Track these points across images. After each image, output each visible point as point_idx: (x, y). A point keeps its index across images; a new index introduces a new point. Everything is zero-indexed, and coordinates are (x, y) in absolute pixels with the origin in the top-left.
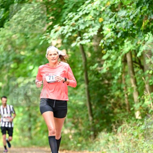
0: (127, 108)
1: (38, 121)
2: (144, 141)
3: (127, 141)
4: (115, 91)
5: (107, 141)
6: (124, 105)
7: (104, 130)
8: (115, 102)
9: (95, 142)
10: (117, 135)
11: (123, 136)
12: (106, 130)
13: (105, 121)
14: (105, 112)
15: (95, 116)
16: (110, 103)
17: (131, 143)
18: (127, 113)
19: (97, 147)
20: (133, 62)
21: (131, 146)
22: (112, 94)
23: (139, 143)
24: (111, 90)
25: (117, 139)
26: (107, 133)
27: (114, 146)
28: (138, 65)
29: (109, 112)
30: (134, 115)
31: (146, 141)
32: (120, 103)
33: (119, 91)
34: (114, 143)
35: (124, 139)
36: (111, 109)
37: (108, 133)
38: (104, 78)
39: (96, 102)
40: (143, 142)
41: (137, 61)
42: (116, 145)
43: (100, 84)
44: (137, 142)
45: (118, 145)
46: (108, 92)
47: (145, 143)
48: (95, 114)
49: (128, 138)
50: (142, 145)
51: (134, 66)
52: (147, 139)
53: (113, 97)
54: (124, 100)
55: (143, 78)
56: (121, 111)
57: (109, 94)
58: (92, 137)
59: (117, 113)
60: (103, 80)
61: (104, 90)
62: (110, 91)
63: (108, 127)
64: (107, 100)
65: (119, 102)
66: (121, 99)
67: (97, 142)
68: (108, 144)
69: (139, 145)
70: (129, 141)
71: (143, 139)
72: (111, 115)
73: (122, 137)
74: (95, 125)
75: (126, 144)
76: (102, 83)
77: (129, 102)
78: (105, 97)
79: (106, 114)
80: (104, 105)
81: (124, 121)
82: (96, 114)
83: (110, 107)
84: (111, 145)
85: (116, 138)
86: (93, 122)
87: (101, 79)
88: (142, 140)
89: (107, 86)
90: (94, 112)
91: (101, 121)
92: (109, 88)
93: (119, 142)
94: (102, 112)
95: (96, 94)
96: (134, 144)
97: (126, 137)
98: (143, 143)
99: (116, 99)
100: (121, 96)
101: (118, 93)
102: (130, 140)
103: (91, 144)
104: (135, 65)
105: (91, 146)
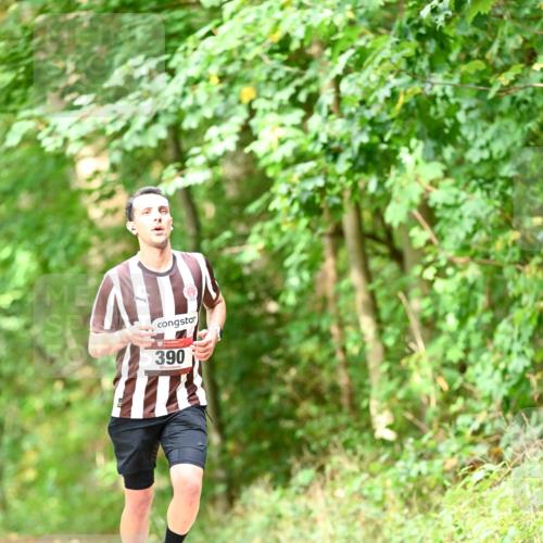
0: (345, 401)
1: (27, 445)
2: (406, 517)
3: (344, 516)
4: (300, 342)
5: (274, 519)
6: (335, 389)
7: (259, 480)
8: (302, 378)
9: (230, 521)
10: (310, 497)
11: (330, 501)
12: (267, 477)
13: (266, 445)
14: (267, 413)
15: (229, 430)
16: (283, 383)
17: (358, 524)
18: (343, 419)
19: (238, 537)
20: (364, 236)
21: (359, 534)
22: (292, 350)
23: (389, 524)
24: (287, 336)
25: (310, 512)
26: (271, 489)
27: (297, 535)
28: (383, 249)
29: (279, 415)
30: (369, 427)
31: (412, 518)
32: (318, 385)
33: (315, 339)
34: (296, 524)
35: (335, 509)
36: (287, 405)
37: (275, 488)
38: (263, 295)
39: (235, 377)
40: (403, 520)
41: (381, 234)
42: (306, 532)
43: (248, 316)
44: (380, 522)
45: (312, 530)
46: (277, 342)
47: (411, 523)
48: (229, 421)
49: (349, 506)
50: (399, 531)
51: (369, 251)
52: (416, 509)
53: (292, 361)
54: (333, 370)
55: (401, 295)
56: (324, 410)
57: (279, 351)
58: (221, 504)
59: (310, 417)
60: (258, 302)
61: (263, 335)
62: (284, 341)
63: (275, 468)
64: (273, 370)
65: (316, 380)
66: (321, 366)
67: (237, 522)
68: (276, 528)
69: (386, 533)
70: (352, 518)
71: (403, 508)
72: (288, 424)
73: (327, 505)
74: (230, 461)
75: (341, 529)
76: (256, 312)
77: (351, 378)
78: (266, 359)
79: (269, 420)
80: (262, 391)
81: (336, 446)
82: (237, 423)
83: (283, 397)
84: (287, 531)
85: (306, 507)
86: (223, 451)
87: (251, 295)
88: (396, 514)
89: (271, 321)
90: (225, 415)
91: (253, 448)
92: (280, 331)
93: (315, 521)
94: (255, 414)
95: (234, 352)
96: (371, 528)
97: (339, 505)
98: (402, 526)
99: (305, 368)
100: (320, 357)
101: (310, 347)
102: (357, 513)
103: (217, 530)
104: (373, 248)
105: (215, 536)
